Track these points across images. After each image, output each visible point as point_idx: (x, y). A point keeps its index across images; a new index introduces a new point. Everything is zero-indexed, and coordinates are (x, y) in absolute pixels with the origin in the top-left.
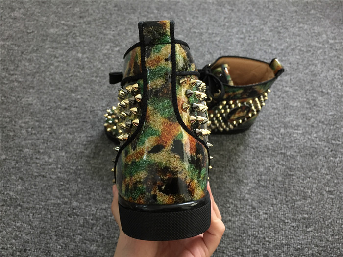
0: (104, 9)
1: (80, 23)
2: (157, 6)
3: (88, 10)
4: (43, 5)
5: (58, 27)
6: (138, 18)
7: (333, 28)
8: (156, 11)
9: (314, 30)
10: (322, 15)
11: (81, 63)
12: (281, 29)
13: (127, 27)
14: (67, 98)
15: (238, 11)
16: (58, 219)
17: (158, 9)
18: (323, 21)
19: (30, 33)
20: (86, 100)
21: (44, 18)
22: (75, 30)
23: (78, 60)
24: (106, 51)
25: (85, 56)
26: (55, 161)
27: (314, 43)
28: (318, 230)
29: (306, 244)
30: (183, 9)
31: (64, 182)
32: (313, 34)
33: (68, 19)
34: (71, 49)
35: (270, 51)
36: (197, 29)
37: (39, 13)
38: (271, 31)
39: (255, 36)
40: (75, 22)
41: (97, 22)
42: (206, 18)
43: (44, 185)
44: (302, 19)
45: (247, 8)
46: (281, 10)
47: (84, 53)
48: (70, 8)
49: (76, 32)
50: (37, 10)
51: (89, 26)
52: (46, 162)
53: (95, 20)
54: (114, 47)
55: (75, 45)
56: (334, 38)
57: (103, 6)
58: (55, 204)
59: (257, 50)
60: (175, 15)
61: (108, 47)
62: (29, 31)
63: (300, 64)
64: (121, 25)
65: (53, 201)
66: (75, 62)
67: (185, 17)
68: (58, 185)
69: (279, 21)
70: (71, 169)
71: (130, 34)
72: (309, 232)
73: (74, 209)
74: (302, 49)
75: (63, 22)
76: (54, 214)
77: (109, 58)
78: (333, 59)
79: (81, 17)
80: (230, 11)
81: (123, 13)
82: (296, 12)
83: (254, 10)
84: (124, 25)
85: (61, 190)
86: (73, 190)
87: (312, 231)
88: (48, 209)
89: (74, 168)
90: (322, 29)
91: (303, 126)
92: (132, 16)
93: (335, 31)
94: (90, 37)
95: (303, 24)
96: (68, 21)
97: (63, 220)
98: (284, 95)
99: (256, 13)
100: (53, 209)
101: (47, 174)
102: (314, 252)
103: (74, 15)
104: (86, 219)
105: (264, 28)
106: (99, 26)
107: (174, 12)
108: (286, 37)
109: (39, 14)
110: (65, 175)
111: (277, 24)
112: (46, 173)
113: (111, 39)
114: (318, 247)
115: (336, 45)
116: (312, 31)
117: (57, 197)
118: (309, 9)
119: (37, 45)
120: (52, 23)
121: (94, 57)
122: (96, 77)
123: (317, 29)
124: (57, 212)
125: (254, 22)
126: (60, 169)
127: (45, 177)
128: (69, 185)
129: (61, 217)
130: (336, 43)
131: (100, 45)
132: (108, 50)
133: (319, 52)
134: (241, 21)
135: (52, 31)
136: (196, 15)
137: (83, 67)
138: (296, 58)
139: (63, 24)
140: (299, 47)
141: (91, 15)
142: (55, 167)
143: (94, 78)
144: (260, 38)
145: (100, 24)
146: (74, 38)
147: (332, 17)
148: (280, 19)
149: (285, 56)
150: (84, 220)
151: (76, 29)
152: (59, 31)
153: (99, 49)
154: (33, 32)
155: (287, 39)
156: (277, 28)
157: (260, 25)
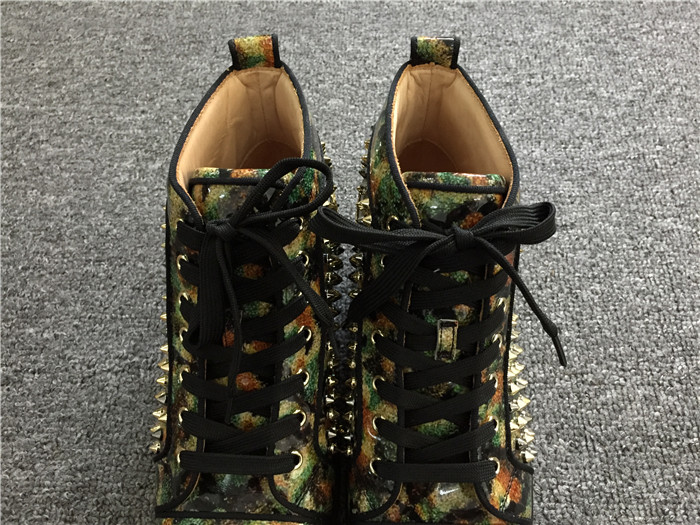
0: (114, 53)
1: (49, 102)
2: (263, 24)
3: (70, 61)
6: (211, 64)
11: (51, 225)
12: (616, 44)
14: (13, 344)
20: (70, 342)
22: (34, 126)
23: (45, 215)
24: (124, 178)
25: (63, 200)
33: (16, 95)
34: (23, 183)
35: (596, 112)
36: (378, 75)
38: (589, 51)
39: (545, 73)
47: (60, 191)
51: (75, 106)
53: (90, 87)
54: (146, 160)
55: (36, 172)
57: (113, 44)
59: (558, 113)
60: (312, 43)
61: (128, 165)
64: (165, 92)
66: (37, 223)
67: (342, 45)
69: (605, 19)
77: (133, 197)
81: (170, 55)
84: (173, 91)
103: (31, 80)
105: (568, 46)
106: (101, 103)
107: (311, 35)
108: (633, 65)
113: (137, 137)
121: (90, 198)
122: (99, 261)
125: (537, 33)
131: (105, 162)
132: (130, 172)
134: (500, 35)
136: (372, 34)
137: (60, 237)
138: (675, 123)
140: (678, 89)
143: (90, 268)
144: (562, 75)
146: (32, 149)
148: (608, 13)
149: (642, 123)
153: (104, 174)
155: (640, 70)
156: (605, 42)
157: (555, 39)
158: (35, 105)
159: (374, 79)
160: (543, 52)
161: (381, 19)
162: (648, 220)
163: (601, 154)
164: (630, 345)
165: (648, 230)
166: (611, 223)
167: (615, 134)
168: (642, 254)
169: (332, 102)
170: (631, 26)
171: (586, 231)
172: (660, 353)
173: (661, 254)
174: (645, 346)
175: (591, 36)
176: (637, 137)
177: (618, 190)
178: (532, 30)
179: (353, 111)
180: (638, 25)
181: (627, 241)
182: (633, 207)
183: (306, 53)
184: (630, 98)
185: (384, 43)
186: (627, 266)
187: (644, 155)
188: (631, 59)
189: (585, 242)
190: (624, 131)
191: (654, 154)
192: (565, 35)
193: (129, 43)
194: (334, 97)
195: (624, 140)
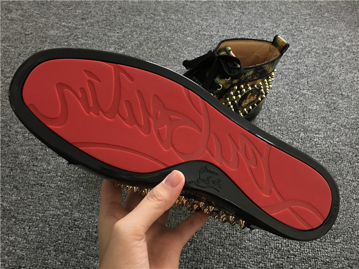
1: (82, 25)
2: (164, 9)
3: (90, 12)
4: (43, 6)
5: (58, 29)
6: (144, 20)
7: (349, 31)
8: (163, 14)
9: (329, 33)
10: (337, 18)
12: (295, 32)
13: (132, 29)
15: (249, 13)
16: (57, 232)
17: (165, 11)
18: (337, 24)
19: (29, 34)
21: (44, 20)
22: (77, 32)
26: (55, 168)
27: (329, 46)
28: (347, 241)
29: (336, 257)
30: (191, 12)
31: (64, 191)
32: (329, 37)
33: (70, 21)
36: (207, 31)
37: (38, 14)
40: (77, 23)
41: (100, 24)
42: (216, 20)
43: (42, 194)
44: (316, 22)
45: (258, 10)
46: (294, 13)
48: (71, 9)
49: (78, 34)
50: (36, 12)
51: (92, 27)
52: (44, 169)
53: (98, 22)
54: (118, 49)
56: (351, 41)
57: (107, 8)
58: (54, 215)
60: (182, 17)
62: (27, 33)
63: (317, 67)
64: (126, 27)
65: (51, 212)
67: (194, 20)
68: (57, 195)
69: (292, 24)
70: (72, 177)
71: (135, 36)
72: (337, 243)
73: (75, 220)
74: (318, 51)
75: (63, 24)
76: (53, 227)
78: (350, 62)
79: (83, 19)
80: (241, 14)
81: (129, 15)
82: (310, 15)
83: (266, 13)
84: (129, 27)
85: (61, 200)
86: (75, 200)
87: (340, 243)
88: (46, 221)
89: (76, 176)
90: (338, 32)
91: (324, 130)
92: (138, 18)
93: (351, 34)
94: (93, 39)
95: (318, 27)
96: (70, 23)
97: (63, 233)
98: (302, 98)
99: (268, 16)
100: (52, 220)
101: (46, 183)
102: (345, 266)
103: (75, 16)
104: (89, 231)
105: (277, 31)
106: (102, 28)
107: (182, 15)
108: (300, 40)
109: (39, 16)
110: (66, 183)
111: (291, 27)
112: (45, 181)
113: (115, 41)
114: (348, 260)
115: (354, 48)
116: (328, 34)
117: (56, 208)
118: (322, 12)
119: (36, 47)
120: (52, 25)
123: (332, 32)
124: (56, 225)
125: (266, 25)
126: (60, 176)
127: (44, 186)
128: (70, 194)
129: (61, 230)
130: (353, 45)
133: (335, 55)
134: (253, 24)
135: (52, 32)
136: (205, 17)
138: (312, 60)
139: (64, 26)
140: (315, 50)
141: (94, 16)
142: (55, 175)
145: (103, 26)
146: (76, 40)
147: (347, 20)
148: (293, 21)
149: (300, 59)
150: (86, 233)
151: (77, 30)
152: (60, 33)
154: (31, 33)
155: (302, 42)
156: (291, 31)
157: (273, 28)
158: (77, 25)
159: (204, 33)
160: (268, 32)
161: (209, 13)
162: (298, 90)
163: (284, 67)
164: (286, 127)
165: (297, 93)
166: (285, 89)
167: (290, 61)
168: (294, 100)
169: (189, 38)
170: (301, 27)
171: (276, 91)
172: (296, 130)
173: (301, 101)
174: (291, 127)
175: (286, 28)
176: (298, 63)
177: (289, 79)
178: (265, 24)
179: (196, 42)
180: (303, 27)
181: (290, 95)
182: (293, 85)
183: (180, 21)
184: (297, 50)
185: (209, 21)
186: (288, 103)
187: (299, 69)
188: (299, 38)
189: (275, 94)
190: (294, 61)
191: (303, 70)
192: (276, 27)
193: (113, 8)
194: (190, 37)
195: (293, 63)
